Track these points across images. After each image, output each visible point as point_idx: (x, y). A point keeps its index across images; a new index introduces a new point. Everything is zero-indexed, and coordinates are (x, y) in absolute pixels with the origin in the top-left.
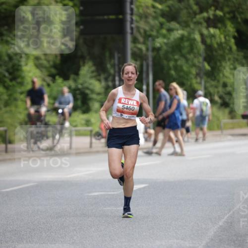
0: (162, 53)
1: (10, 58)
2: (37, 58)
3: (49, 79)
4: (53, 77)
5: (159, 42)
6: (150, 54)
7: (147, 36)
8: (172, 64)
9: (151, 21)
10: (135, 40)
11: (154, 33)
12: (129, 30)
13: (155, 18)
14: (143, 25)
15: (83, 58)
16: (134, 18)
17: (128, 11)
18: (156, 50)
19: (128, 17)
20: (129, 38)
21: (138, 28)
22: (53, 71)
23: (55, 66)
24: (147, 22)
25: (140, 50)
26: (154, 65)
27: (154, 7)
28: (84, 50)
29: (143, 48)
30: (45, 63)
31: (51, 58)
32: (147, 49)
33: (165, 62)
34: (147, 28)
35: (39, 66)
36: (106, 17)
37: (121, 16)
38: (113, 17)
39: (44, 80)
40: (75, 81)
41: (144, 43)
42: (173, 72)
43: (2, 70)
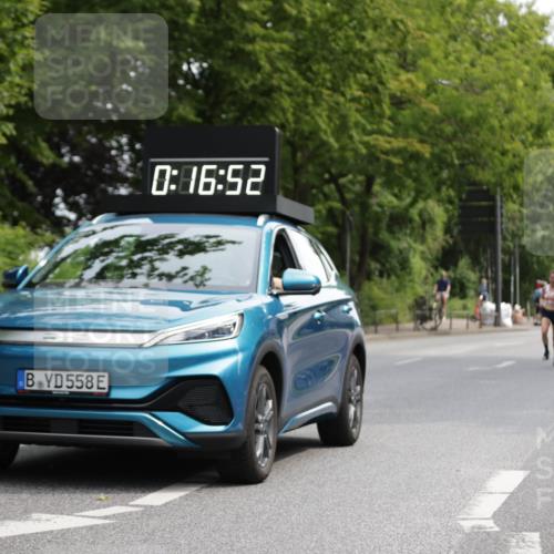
0: (527, 249)
1: (401, 252)
2: (423, 253)
3: (432, 270)
4: (436, 268)
6: (517, 251)
7: (514, 235)
8: (535, 260)
10: (504, 239)
11: (520, 233)
12: (499, 230)
14: (511, 226)
15: (461, 252)
16: (504, 220)
17: (499, 215)
18: (522, 247)
19: (499, 220)
20: (500, 237)
21: (507, 229)
22: (436, 263)
23: (437, 259)
24: (514, 224)
25: (509, 247)
27: (520, 211)
28: (461, 246)
29: (511, 245)
30: (430, 257)
31: (435, 253)
32: (515, 246)
33: (529, 259)
34: (514, 228)
35: (424, 258)
36: (480, 219)
37: (492, 219)
38: (485, 219)
39: (429, 271)
40: (454, 271)
41: (512, 241)
42: (536, 266)
43: (395, 263)
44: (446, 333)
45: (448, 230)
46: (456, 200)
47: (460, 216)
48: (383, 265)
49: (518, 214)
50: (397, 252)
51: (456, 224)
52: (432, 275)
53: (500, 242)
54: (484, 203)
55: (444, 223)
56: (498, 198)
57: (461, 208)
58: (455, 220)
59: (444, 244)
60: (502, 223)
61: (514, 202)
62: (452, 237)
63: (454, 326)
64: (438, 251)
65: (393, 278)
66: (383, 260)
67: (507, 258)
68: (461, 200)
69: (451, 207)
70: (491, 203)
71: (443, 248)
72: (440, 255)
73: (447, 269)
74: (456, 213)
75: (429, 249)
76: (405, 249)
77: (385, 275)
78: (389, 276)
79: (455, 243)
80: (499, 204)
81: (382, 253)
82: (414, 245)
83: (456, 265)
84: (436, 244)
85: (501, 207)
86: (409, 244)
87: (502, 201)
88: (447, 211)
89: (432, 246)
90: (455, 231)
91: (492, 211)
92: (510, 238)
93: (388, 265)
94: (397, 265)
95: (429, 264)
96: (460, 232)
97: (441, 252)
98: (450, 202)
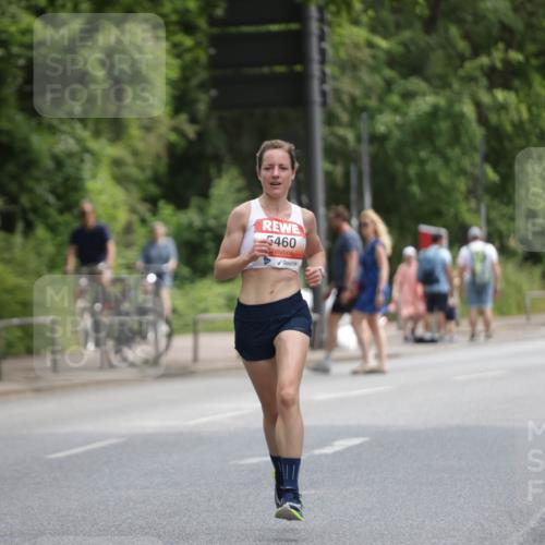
0: (390, 146)
1: (59, 162)
2: (117, 163)
3: (143, 208)
4: (152, 202)
5: (385, 122)
6: (365, 150)
7: (357, 110)
8: (413, 170)
9: (367, 77)
10: (331, 119)
11: (373, 103)
12: (317, 97)
13: (374, 69)
14: (347, 86)
15: (217, 159)
16: (329, 70)
17: (315, 56)
18: (377, 140)
19: (316, 69)
20: (318, 115)
21: (337, 92)
22: (153, 189)
23: (156, 180)
24: (357, 80)
25: (343, 140)
26: (375, 174)
27: (371, 45)
28: (218, 142)
29: (350, 135)
30: (134, 172)
31: (148, 162)
32: (359, 139)
33: (398, 166)
34: (357, 92)
35: (121, 180)
36: (266, 70)
37: (298, 68)
38: (280, 69)
39: (133, 210)
40: (202, 210)
41: (351, 125)
42: (415, 189)
43: (42, 190)
44: (182, 372)
45: (181, 102)
46: (202, 23)
47: (214, 63)
48: (13, 199)
49: (365, 54)
50: (50, 164)
51: (203, 86)
52: (143, 221)
53: (319, 130)
54: (275, 28)
55: (171, 83)
56: (313, 12)
57: (215, 41)
58: (203, 75)
59: (173, 137)
60: (323, 80)
61: (356, 22)
62: (193, 120)
63: (202, 354)
64: (158, 157)
65: (41, 232)
66: (13, 187)
67: (339, 170)
68: (213, 22)
69: (188, 42)
70: (294, 26)
71: (171, 147)
72: (163, 168)
73: (181, 204)
74: (203, 56)
75: (135, 153)
76: (71, 155)
77: (20, 226)
78: (29, 228)
79: (200, 135)
80: (314, 27)
81: (11, 167)
82: (93, 145)
83: (205, 194)
84: (152, 138)
85: (322, 37)
86: (79, 141)
87: (322, 20)
88: (177, 50)
89: (140, 146)
90: (202, 107)
91: (295, 48)
92: (345, 117)
93: (25, 200)
94: (51, 199)
95: (136, 194)
96: (215, 105)
97: (165, 160)
98: (188, 27)
